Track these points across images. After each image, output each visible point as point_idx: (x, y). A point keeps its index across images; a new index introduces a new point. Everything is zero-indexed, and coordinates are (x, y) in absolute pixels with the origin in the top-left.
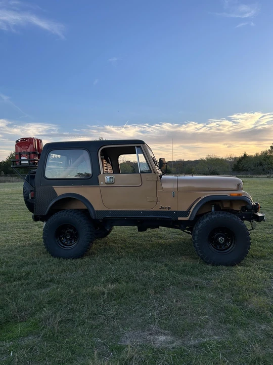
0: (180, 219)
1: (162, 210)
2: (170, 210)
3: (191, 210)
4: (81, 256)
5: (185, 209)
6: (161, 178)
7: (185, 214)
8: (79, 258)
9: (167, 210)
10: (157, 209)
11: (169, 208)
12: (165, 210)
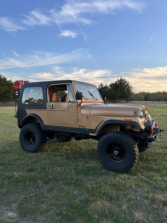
0: (90, 134)
1: (80, 127)
2: (85, 128)
3: (98, 129)
4: (36, 151)
5: (94, 128)
6: (80, 106)
7: (93, 131)
8: (35, 153)
9: (83, 128)
10: (77, 127)
11: (84, 127)
12: (82, 127)
